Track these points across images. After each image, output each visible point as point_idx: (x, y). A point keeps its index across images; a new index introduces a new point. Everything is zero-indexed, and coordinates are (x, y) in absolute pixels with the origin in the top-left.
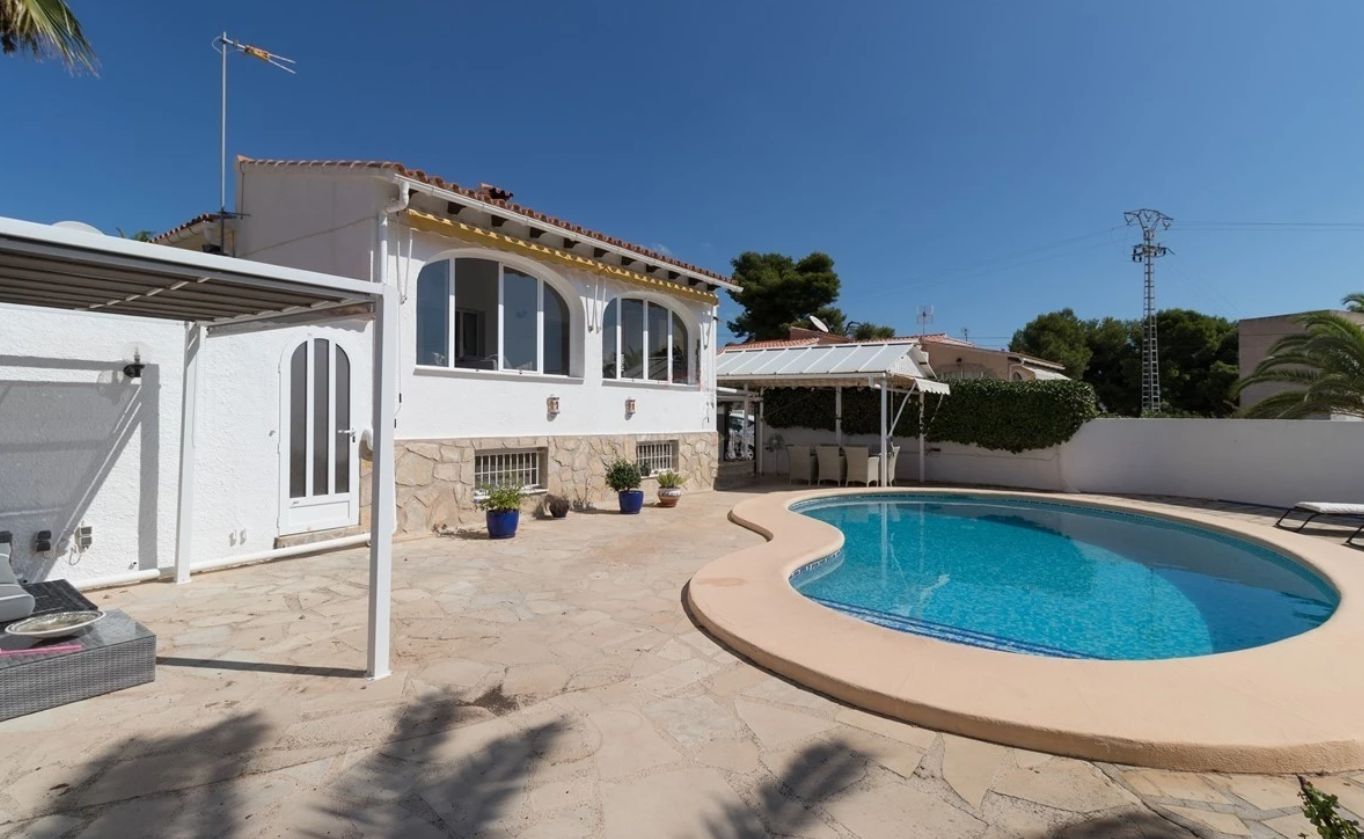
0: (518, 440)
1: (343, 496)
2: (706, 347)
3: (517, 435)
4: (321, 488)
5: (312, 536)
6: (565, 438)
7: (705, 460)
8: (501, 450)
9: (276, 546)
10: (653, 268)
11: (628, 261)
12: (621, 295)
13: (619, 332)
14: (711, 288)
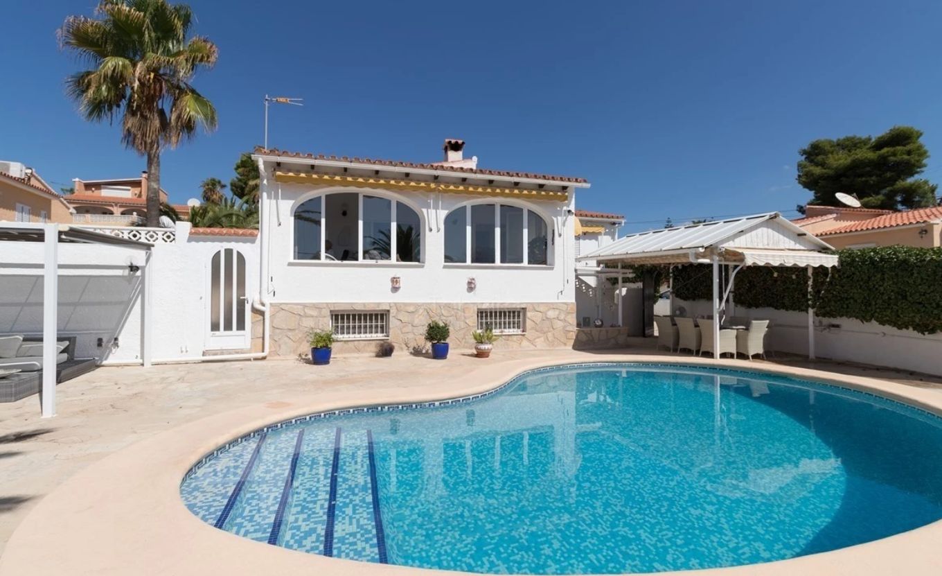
0: (364, 304)
1: (241, 332)
2: (560, 235)
3: (364, 301)
4: (228, 327)
5: (222, 352)
6: (406, 304)
7: (559, 325)
8: (351, 311)
9: (203, 355)
10: (491, 182)
11: (464, 180)
12: (468, 203)
13: (469, 229)
14: (564, 188)
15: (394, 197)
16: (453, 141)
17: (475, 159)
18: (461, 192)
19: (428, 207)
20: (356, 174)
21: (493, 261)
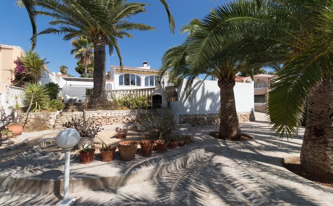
10: (153, 72)
11: (148, 71)
12: (149, 75)
13: (149, 80)
15: (136, 74)
16: (145, 62)
17: (150, 66)
18: (147, 74)
19: (142, 76)
20: (130, 70)
21: (154, 86)
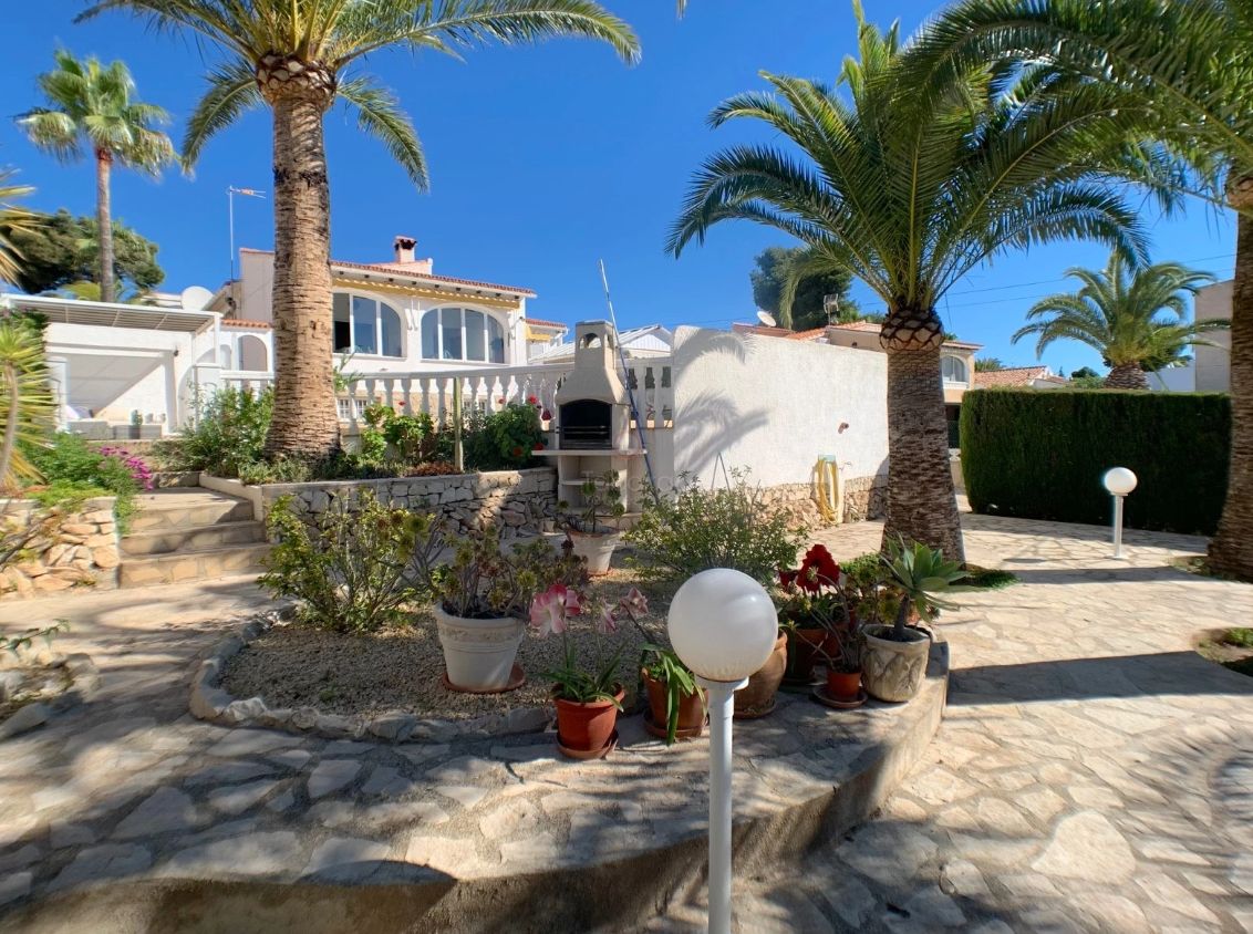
2: (514, 338)
10: (459, 289)
11: (429, 284)
12: (440, 307)
13: (440, 327)
14: (517, 297)
15: (378, 298)
16: (406, 239)
17: (430, 262)
18: (430, 296)
19: (407, 308)
20: (350, 277)
21: (460, 358)
